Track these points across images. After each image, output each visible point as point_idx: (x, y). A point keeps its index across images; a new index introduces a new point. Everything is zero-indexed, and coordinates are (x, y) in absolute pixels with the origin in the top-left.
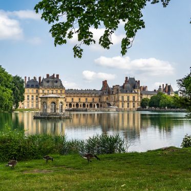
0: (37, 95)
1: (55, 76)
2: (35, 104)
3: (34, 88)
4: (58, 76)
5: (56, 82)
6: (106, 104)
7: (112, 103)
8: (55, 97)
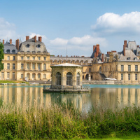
0: (14, 62)
1: (37, 39)
2: (11, 74)
3: (11, 54)
4: (40, 38)
5: (39, 46)
6: (99, 75)
7: (107, 74)
8: (72, 67)
